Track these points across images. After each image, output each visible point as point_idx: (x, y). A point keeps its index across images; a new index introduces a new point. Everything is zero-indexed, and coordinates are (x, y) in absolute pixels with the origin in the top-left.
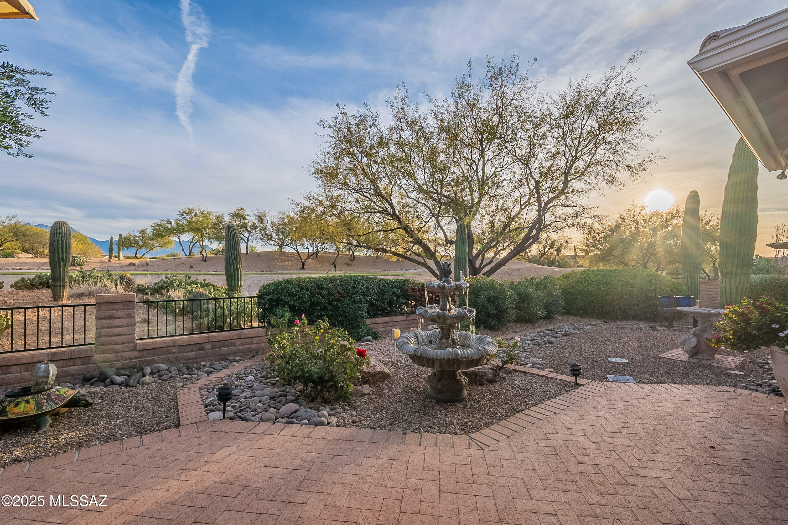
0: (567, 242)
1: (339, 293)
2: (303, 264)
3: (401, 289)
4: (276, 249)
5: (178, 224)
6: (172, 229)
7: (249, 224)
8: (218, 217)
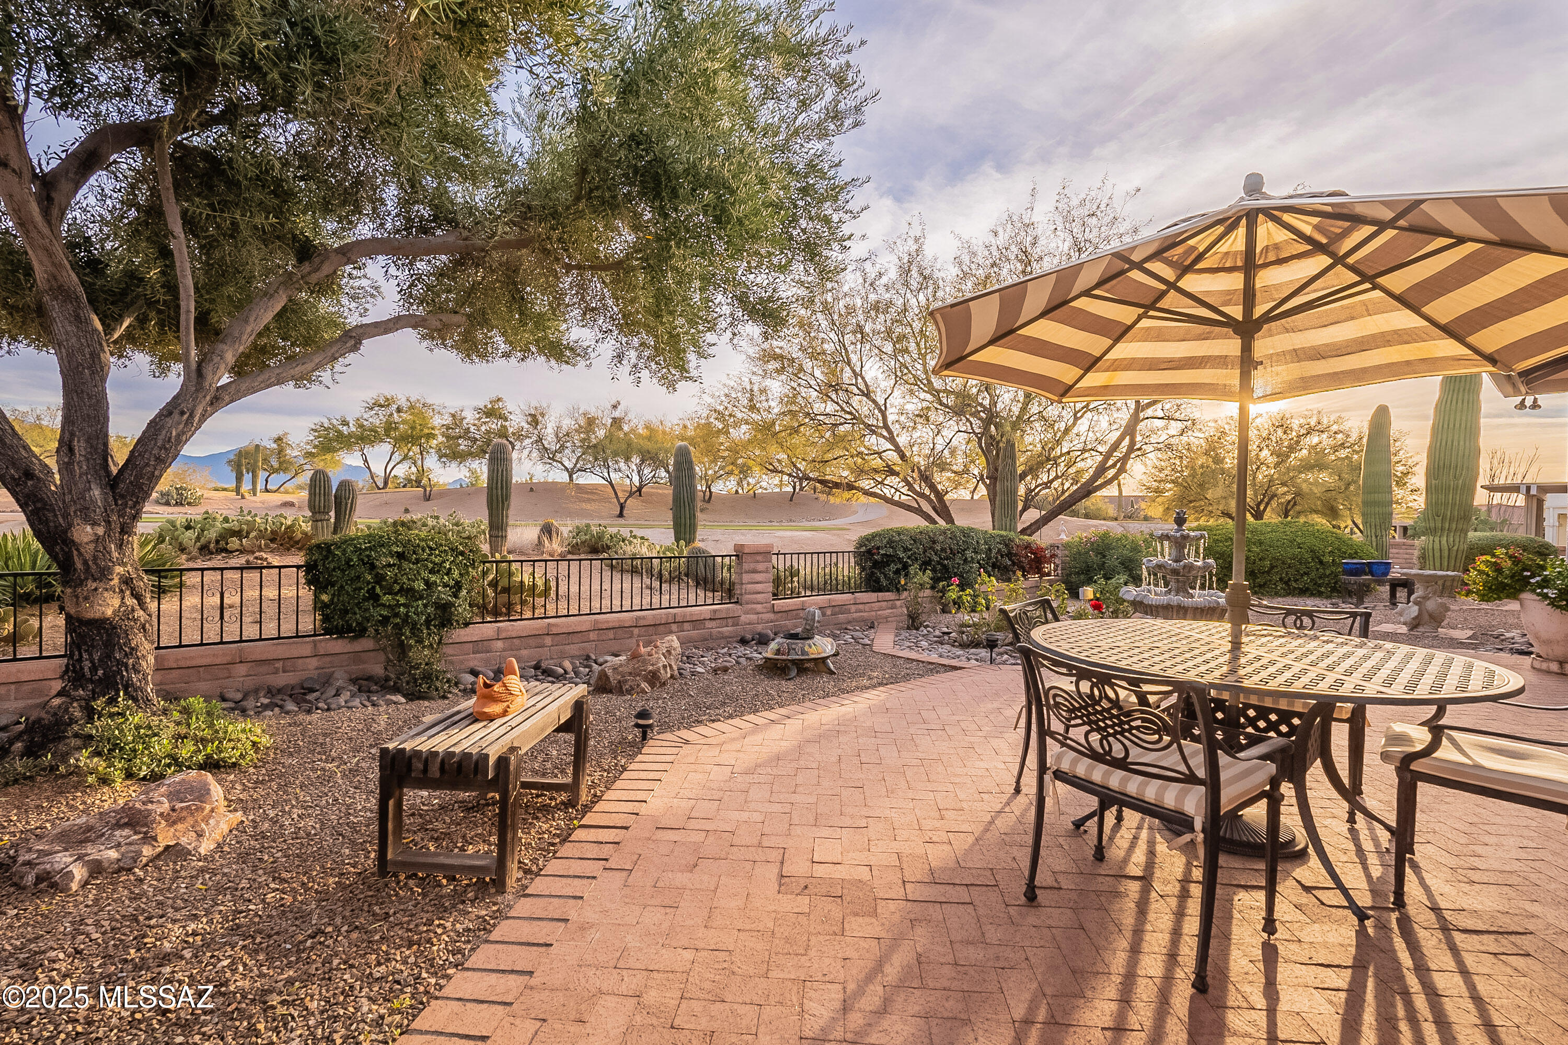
2: (622, 507)
3: (1006, 545)
4: (564, 477)
5: (361, 426)
6: (350, 435)
7: (511, 430)
8: (453, 416)
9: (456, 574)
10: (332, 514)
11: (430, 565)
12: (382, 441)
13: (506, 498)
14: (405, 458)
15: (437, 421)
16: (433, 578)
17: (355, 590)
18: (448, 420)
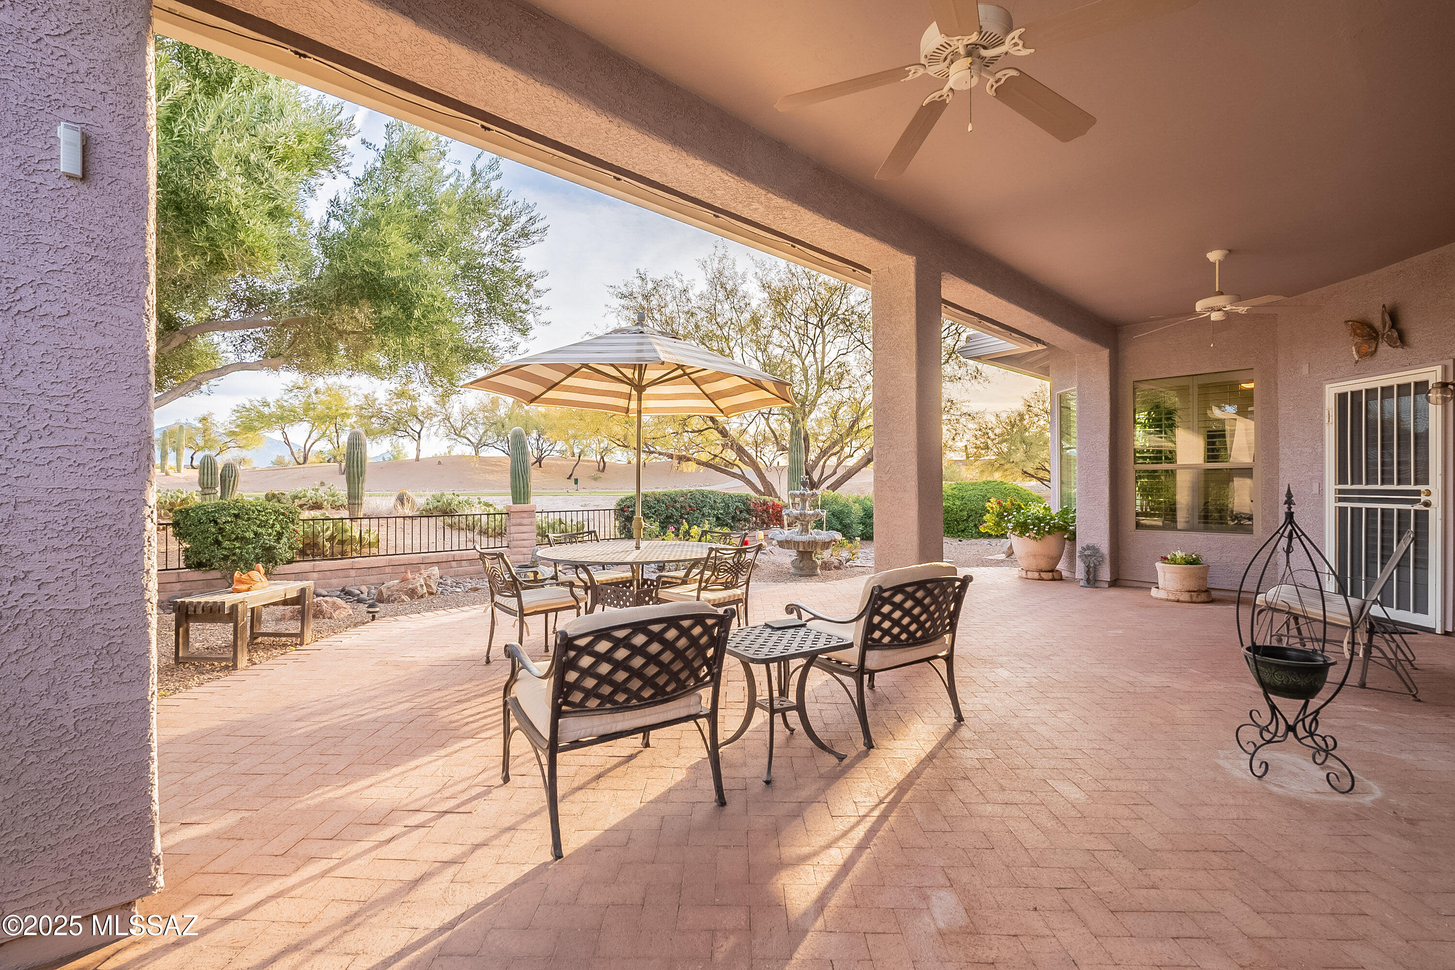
0: (954, 439)
1: (690, 506)
3: (744, 504)
4: (469, 451)
5: (281, 407)
6: (271, 416)
7: (420, 410)
8: (366, 397)
9: (278, 527)
10: (218, 489)
11: (258, 522)
12: (301, 420)
13: (361, 474)
14: (323, 435)
15: (353, 401)
16: (260, 530)
17: (204, 538)
18: (362, 401)
